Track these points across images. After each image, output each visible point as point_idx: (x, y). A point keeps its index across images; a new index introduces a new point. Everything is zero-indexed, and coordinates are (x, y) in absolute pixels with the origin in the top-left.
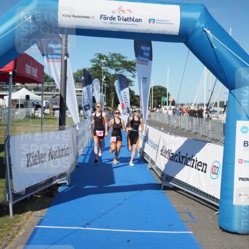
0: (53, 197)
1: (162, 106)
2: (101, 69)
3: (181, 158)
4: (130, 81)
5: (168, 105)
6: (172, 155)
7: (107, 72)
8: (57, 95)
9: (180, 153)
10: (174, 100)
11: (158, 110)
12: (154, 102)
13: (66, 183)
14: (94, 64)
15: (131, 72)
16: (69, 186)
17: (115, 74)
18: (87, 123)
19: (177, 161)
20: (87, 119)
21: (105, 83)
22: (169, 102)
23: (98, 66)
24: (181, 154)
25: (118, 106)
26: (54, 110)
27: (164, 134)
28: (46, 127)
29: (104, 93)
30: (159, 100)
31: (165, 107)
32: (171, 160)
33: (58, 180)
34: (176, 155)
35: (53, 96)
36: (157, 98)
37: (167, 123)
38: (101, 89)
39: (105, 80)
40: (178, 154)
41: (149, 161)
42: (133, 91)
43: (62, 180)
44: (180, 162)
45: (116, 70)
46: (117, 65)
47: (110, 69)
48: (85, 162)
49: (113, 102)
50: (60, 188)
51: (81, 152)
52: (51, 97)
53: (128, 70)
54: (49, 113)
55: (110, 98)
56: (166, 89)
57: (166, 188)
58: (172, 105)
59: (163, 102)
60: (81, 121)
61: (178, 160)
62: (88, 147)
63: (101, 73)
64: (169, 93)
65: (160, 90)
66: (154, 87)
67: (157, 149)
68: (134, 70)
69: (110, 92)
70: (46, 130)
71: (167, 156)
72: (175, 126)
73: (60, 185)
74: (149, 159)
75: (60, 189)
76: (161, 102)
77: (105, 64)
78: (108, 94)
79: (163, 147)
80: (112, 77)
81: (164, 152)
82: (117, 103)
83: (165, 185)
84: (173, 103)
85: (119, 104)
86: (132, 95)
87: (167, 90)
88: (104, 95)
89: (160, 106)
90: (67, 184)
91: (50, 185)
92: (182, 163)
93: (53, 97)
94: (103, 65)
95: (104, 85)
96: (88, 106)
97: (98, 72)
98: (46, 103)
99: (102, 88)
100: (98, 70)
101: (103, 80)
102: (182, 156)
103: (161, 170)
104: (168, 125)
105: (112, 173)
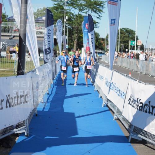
0: (10, 148)
1: (130, 51)
2: (63, 9)
3: (151, 108)
4: (95, 23)
5: (137, 50)
6: (141, 105)
7: (70, 12)
8: (14, 37)
9: (150, 102)
10: (142, 44)
11: (125, 55)
12: (121, 46)
13: (24, 133)
14: (56, 3)
15: (96, 12)
16: (27, 136)
17: (79, 14)
18: (48, 67)
19: (146, 112)
20: (48, 64)
21: (67, 24)
22: (137, 46)
23: (60, 6)
24: (151, 104)
25: (81, 49)
26: (11, 52)
27: (133, 81)
28: (3, 71)
29: (66, 35)
30: (126, 44)
31: (133, 51)
32: (140, 110)
33: (15, 130)
34: (146, 105)
35: (11, 37)
36: (124, 42)
37: (135, 70)
38: (63, 31)
39: (67, 20)
40: (148, 104)
41: (115, 111)
42: (98, 34)
43: (20, 130)
44: (149, 112)
45: (80, 10)
46: (81, 5)
47: (73, 9)
48: (45, 110)
49: (75, 45)
50: (17, 138)
51: (40, 100)
52: (8, 38)
53: (93, 10)
54: (5, 56)
55: (72, 41)
56: (134, 32)
57: (134, 141)
58: (140, 50)
59: (131, 46)
60: (40, 66)
61: (148, 111)
62: (48, 94)
63: (64, 13)
64: (137, 36)
65: (127, 32)
66: (121, 30)
67: (124, 97)
68: (100, 11)
69: (73, 35)
70: (3, 74)
71: (136, 105)
72: (144, 73)
73: (17, 135)
74: (115, 109)
75: (18, 140)
76: (128, 46)
77: (67, 3)
78: (71, 36)
79: (131, 95)
80: (75, 17)
81: (132, 101)
82: (80, 46)
83: (133, 137)
84: (142, 48)
85: (83, 47)
86: (97, 37)
87: (136, 33)
88: (67, 37)
89: (127, 50)
90: (26, 134)
91: (7, 135)
92: (152, 114)
93: (10, 39)
94: (66, 4)
95: (66, 27)
96: (49, 49)
97: (60, 12)
98: (3, 45)
99: (64, 29)
100: (59, 10)
101: (65, 20)
102: (152, 106)
103: (128, 121)
104: (136, 71)
105: (75, 122)
